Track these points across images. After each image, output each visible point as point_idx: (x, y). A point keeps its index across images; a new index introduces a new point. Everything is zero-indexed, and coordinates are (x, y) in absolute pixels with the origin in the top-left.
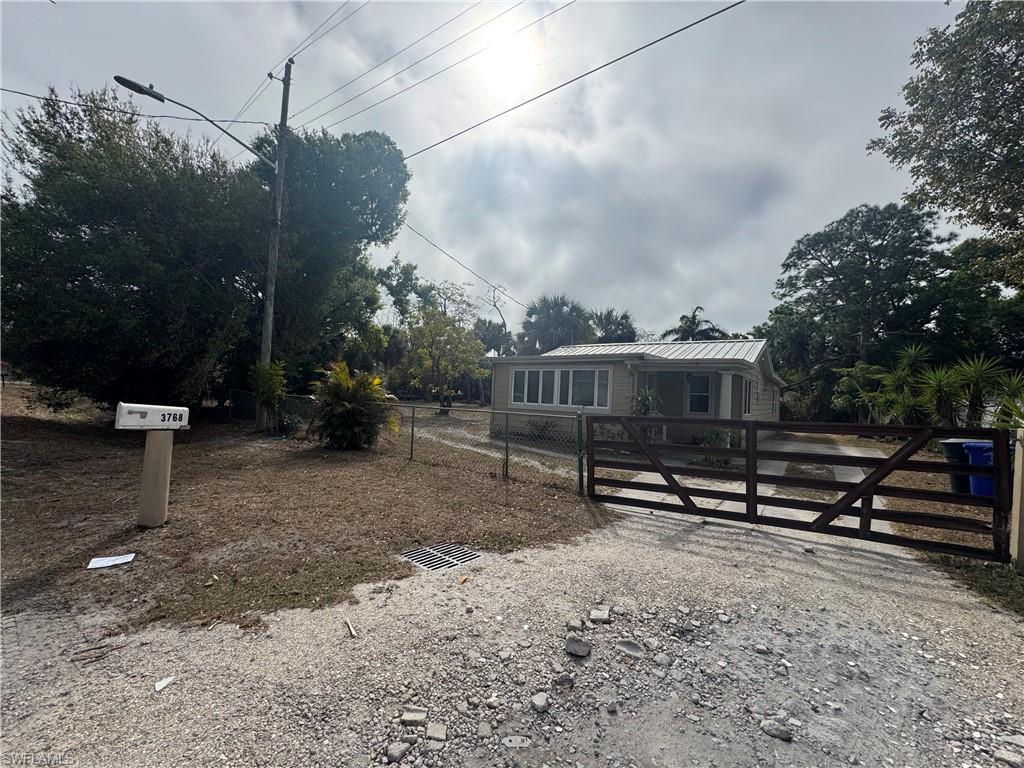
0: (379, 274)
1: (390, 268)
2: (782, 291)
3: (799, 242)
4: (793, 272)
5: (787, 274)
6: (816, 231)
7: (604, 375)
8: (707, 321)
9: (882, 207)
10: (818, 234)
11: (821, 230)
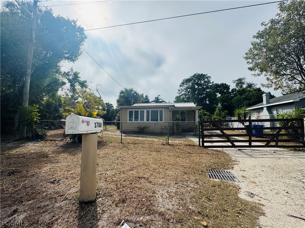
0: (64, 74)
1: (69, 72)
2: (179, 92)
3: (184, 80)
4: (182, 88)
5: (181, 88)
6: (187, 78)
7: (161, 112)
8: (161, 99)
9: (200, 74)
10: (188, 79)
11: (189, 78)
